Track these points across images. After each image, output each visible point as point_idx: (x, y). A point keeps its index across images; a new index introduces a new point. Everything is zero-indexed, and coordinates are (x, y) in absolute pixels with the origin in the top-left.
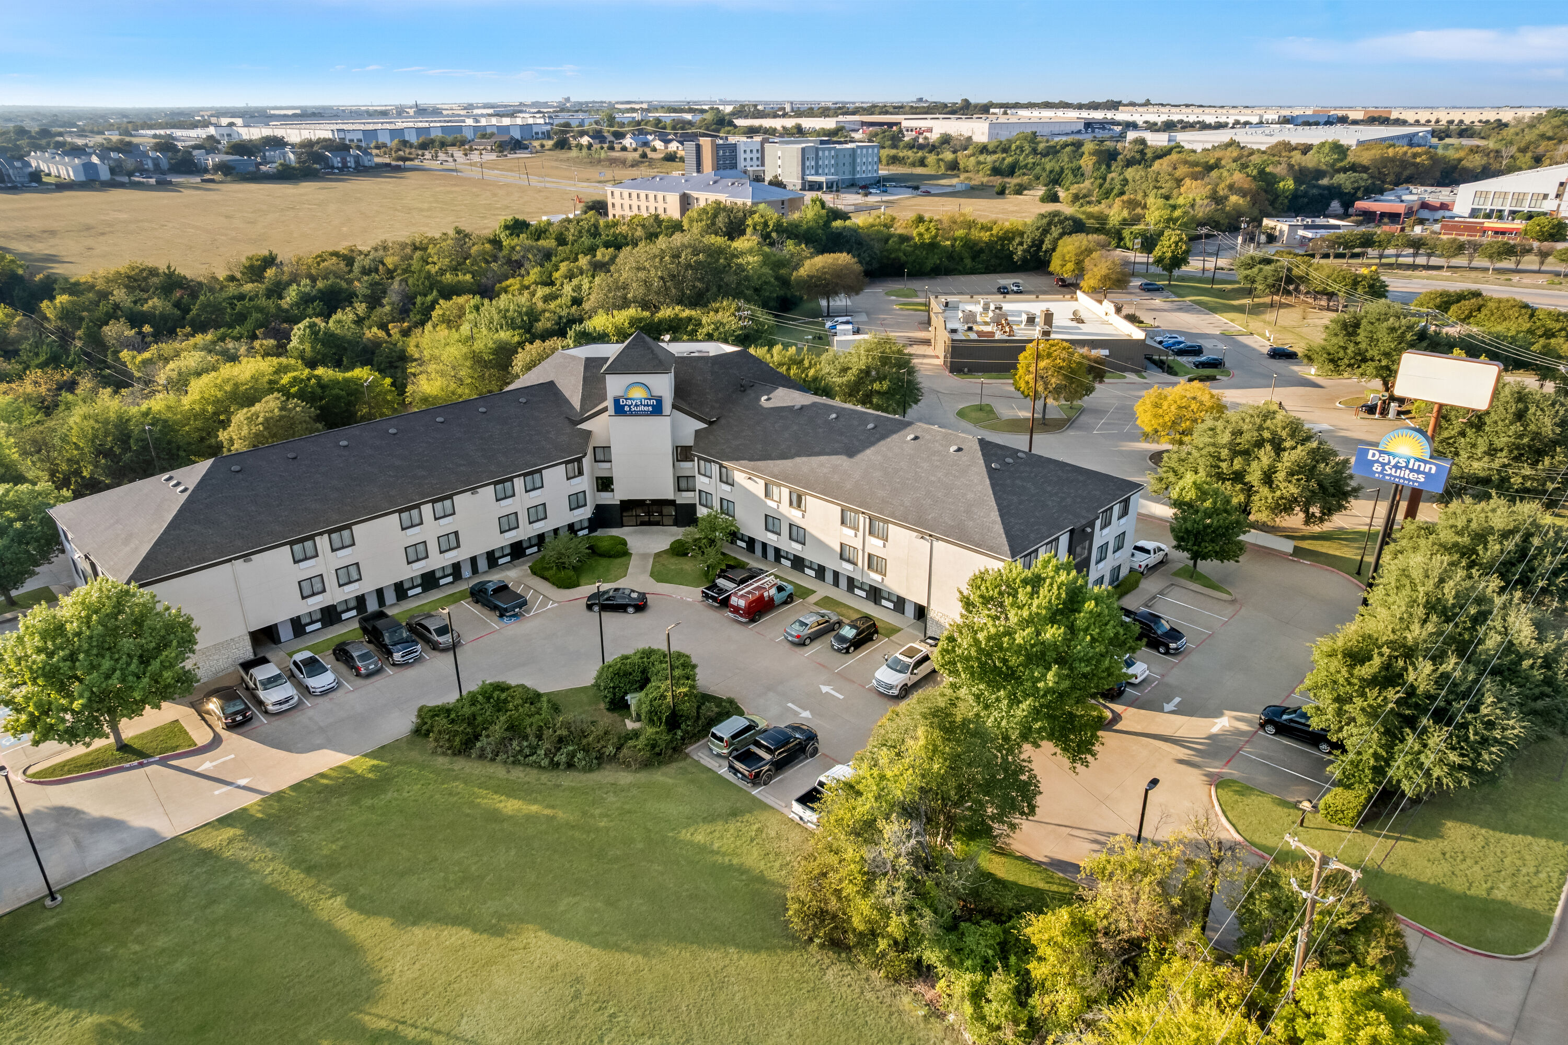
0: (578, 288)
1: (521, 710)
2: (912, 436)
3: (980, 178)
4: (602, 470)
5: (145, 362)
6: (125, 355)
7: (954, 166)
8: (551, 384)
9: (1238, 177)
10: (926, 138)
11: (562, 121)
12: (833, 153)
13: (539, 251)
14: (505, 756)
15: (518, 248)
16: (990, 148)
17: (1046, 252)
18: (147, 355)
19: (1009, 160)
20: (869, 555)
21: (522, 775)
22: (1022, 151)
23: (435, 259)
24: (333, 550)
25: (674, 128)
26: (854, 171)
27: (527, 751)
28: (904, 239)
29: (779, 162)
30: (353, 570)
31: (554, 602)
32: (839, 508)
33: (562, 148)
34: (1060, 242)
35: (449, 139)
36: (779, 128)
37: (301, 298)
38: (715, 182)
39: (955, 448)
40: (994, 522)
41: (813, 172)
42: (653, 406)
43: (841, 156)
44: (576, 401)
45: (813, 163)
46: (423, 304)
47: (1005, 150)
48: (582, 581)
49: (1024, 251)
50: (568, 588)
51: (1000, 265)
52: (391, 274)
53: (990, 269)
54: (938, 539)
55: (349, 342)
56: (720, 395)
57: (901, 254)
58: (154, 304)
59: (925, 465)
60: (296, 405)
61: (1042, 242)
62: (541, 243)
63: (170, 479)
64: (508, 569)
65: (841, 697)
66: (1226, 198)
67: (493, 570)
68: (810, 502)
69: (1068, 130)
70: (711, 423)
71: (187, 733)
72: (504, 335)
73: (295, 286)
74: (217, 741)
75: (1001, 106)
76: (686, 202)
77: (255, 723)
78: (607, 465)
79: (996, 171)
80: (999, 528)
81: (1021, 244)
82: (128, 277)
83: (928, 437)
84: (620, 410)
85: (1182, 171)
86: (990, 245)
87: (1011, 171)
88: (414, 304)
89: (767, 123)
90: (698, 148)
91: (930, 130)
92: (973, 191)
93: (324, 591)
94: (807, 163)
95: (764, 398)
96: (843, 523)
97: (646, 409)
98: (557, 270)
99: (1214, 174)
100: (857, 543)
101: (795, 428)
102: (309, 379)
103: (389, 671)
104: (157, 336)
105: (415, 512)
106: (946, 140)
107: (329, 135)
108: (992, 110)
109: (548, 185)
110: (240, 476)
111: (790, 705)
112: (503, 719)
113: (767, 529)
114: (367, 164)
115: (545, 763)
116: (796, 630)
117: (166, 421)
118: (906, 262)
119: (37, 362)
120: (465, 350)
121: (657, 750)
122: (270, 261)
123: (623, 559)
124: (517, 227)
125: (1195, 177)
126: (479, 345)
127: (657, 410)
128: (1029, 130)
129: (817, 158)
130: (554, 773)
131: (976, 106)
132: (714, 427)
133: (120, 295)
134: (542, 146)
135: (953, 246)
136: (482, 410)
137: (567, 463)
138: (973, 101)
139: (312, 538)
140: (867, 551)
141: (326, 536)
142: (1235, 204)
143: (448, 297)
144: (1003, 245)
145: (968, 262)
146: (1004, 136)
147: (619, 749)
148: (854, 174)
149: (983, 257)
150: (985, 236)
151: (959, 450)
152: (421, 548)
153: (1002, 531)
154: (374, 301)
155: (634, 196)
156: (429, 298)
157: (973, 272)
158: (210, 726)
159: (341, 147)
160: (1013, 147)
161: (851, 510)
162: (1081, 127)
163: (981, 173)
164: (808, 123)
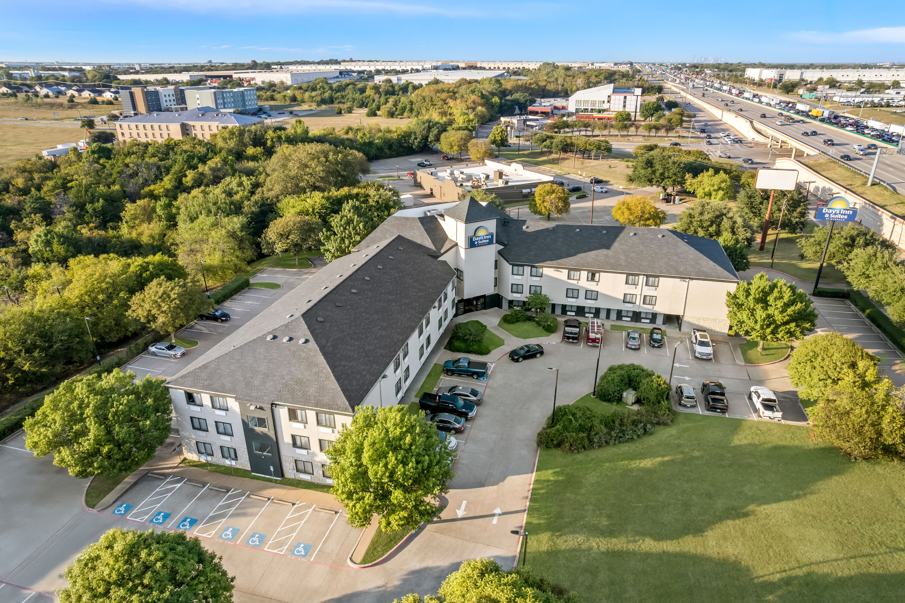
2: (633, 234)
7: (294, 99)
8: (401, 237)
10: (256, 84)
12: (231, 94)
14: (612, 442)
16: (305, 88)
19: (325, 95)
24: (403, 359)
26: (244, 105)
29: (198, 101)
30: (408, 370)
31: (492, 363)
32: (625, 275)
39: (661, 235)
40: (714, 266)
42: (488, 239)
47: (314, 89)
49: (418, 142)
51: (403, 152)
53: (399, 154)
54: (692, 279)
56: (499, 229)
59: (653, 246)
61: (427, 137)
65: (688, 367)
66: (475, 108)
68: (602, 275)
69: (332, 76)
70: (505, 245)
74: (443, 499)
75: (276, 64)
76: (185, 128)
79: (323, 102)
80: (718, 268)
81: (416, 139)
83: (640, 232)
84: (472, 244)
86: (399, 141)
87: (331, 101)
90: (132, 95)
91: (253, 79)
92: (322, 113)
93: (401, 388)
95: (524, 227)
96: (627, 282)
97: (485, 241)
99: (458, 96)
100: (637, 292)
101: (560, 240)
103: (468, 425)
106: (272, 86)
108: (273, 67)
110: (327, 324)
111: (675, 376)
113: (567, 297)
115: (634, 437)
127: (490, 242)
128: (322, 76)
131: (261, 65)
135: (379, 142)
136: (391, 257)
138: (259, 61)
139: (398, 351)
140: (643, 294)
142: (481, 111)
144: (405, 140)
145: (387, 151)
146: (306, 80)
148: (246, 106)
149: (395, 148)
150: (395, 136)
152: (422, 348)
157: (391, 157)
160: (318, 87)
161: (634, 275)
162: (338, 74)
164: (171, 77)
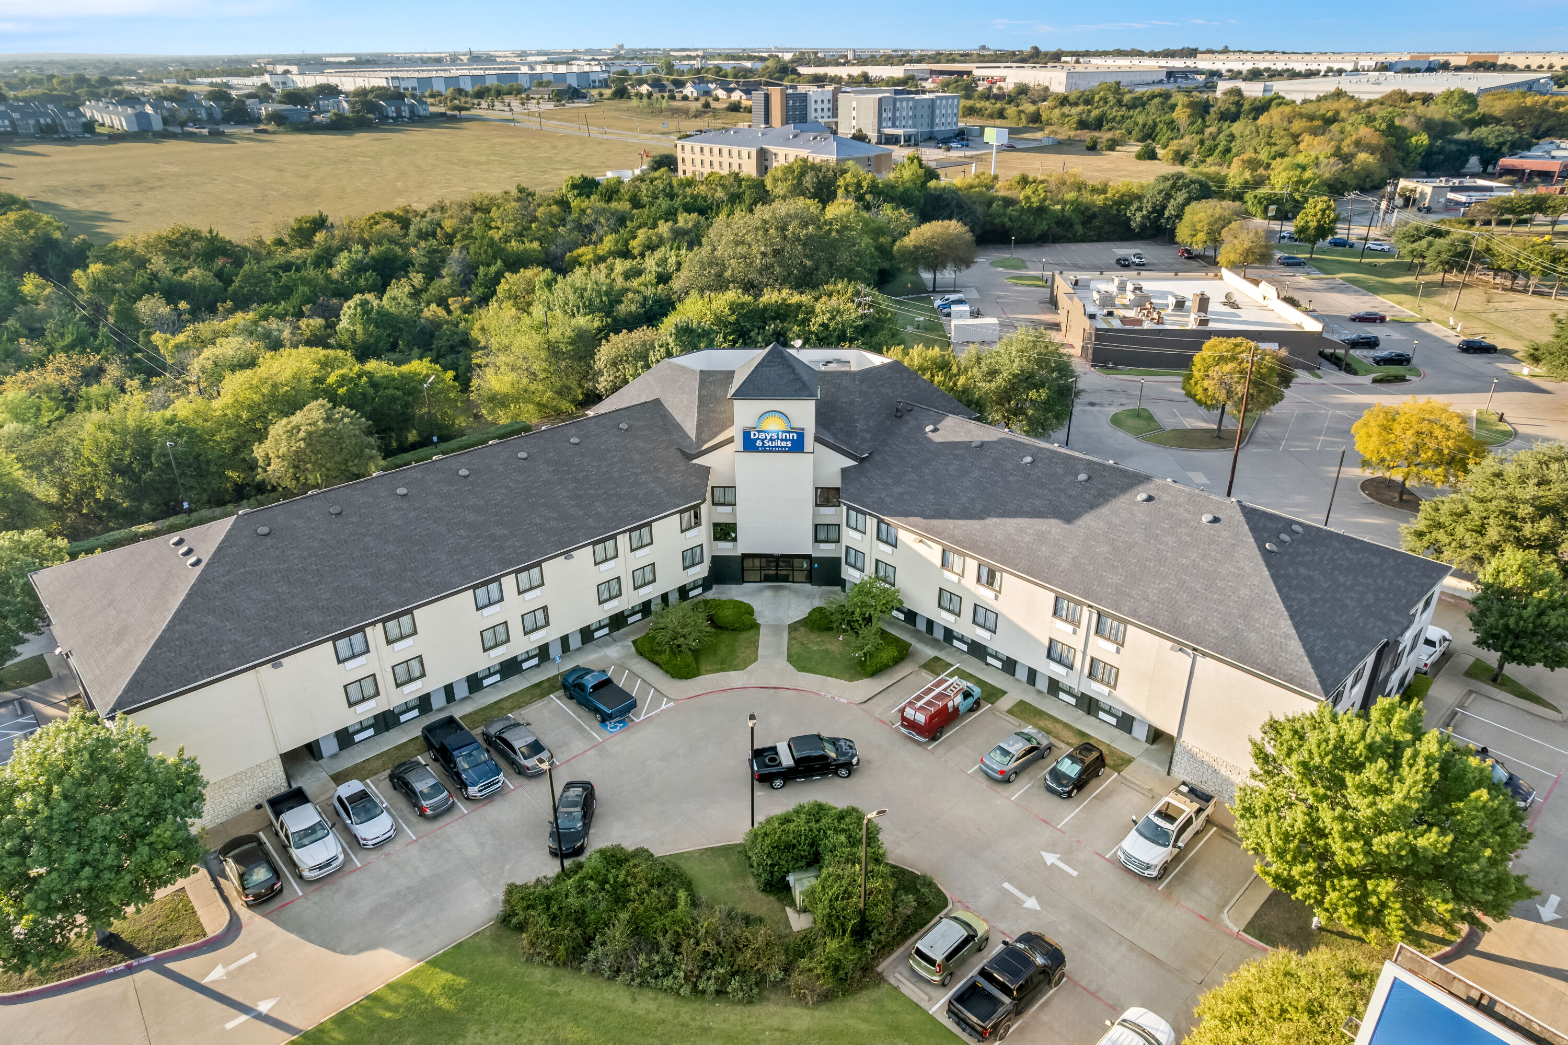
0: (663, 262)
1: (647, 901)
2: (1144, 496)
3: (1066, 132)
4: (723, 514)
5: (179, 347)
6: (157, 338)
7: (1036, 118)
8: (657, 403)
9: (1365, 132)
10: (1000, 88)
11: (620, 69)
12: (911, 104)
13: (612, 214)
14: (628, 977)
15: (589, 211)
16: (1072, 98)
17: (1168, 218)
18: (181, 338)
19: (1095, 113)
20: (1092, 659)
21: (652, 1006)
22: (1106, 103)
23: (499, 224)
24: (389, 642)
25: (735, 76)
26: (932, 124)
27: (659, 969)
28: (1009, 202)
29: (854, 113)
30: (415, 665)
31: (670, 700)
32: (1053, 595)
33: (621, 97)
34: (1188, 209)
35: (505, 87)
36: (845, 76)
37: (353, 267)
38: (795, 136)
39: (1210, 517)
40: (1287, 636)
41: (890, 124)
42: (792, 441)
43: (919, 107)
44: (690, 426)
45: (890, 115)
46: (486, 275)
47: (1088, 102)
48: (703, 668)
49: (1143, 217)
50: (686, 678)
51: (1113, 232)
52: (450, 239)
53: (1102, 237)
54: (1204, 655)
55: (405, 322)
56: (872, 423)
57: (1006, 220)
58: (195, 274)
59: (1170, 540)
60: (345, 415)
61: (1164, 207)
62: (614, 205)
63: (180, 542)
64: (607, 645)
65: (1075, 874)
66: (1353, 156)
67: (589, 646)
68: (1009, 582)
69: (1149, 79)
70: (862, 460)
71: (194, 913)
72: (582, 321)
73: (346, 253)
74: (234, 927)
75: (1073, 54)
76: (763, 157)
77: (286, 896)
78: (728, 509)
79: (1083, 125)
80: (1296, 646)
81: (1140, 209)
82: (169, 242)
83: (1166, 498)
84: (750, 445)
85: (1297, 126)
86: (1104, 209)
87: (1098, 125)
88: (476, 274)
89: (832, 71)
90: (767, 97)
91: (1003, 79)
92: (1060, 147)
93: (377, 694)
94: (884, 115)
95: (929, 428)
96: (1055, 613)
97: (784, 444)
98: (635, 237)
99: (1335, 127)
100: (1077, 642)
101: (977, 473)
102: (359, 377)
103: (462, 807)
104: (195, 315)
105: (494, 587)
106: (1023, 90)
107: (382, 83)
108: (1063, 59)
109: (609, 136)
110: (268, 541)
111: (1006, 885)
112: (624, 916)
113: (940, 605)
114: (422, 113)
115: (686, 990)
116: (997, 762)
117: (193, 431)
118: (1012, 228)
119: (62, 344)
120: (539, 339)
121: (841, 973)
122: (319, 223)
123: (751, 633)
124: (586, 186)
125: (1314, 132)
126: (554, 334)
127: (797, 446)
128: (1112, 80)
129: (895, 110)
130: (696, 1005)
131: (1046, 54)
132: (867, 465)
133: (158, 263)
134: (601, 95)
135: (1063, 210)
136: (574, 440)
137: (681, 512)
138: (1043, 49)
139: (362, 629)
140: (1090, 653)
141: (380, 625)
142: (1363, 162)
143: (515, 271)
144: (1118, 210)
145: (1079, 229)
146: (1084, 85)
147: (786, 970)
148: (932, 127)
149: (1096, 223)
150: (1099, 200)
151: (1216, 520)
152: (501, 629)
153: (1302, 651)
154: (432, 272)
155: (707, 151)
156: (493, 269)
157: (1084, 239)
158: (226, 900)
159: (396, 96)
160: (1097, 98)
161: (1070, 600)
162: (1163, 76)
163: (1066, 127)
164: (874, 71)
